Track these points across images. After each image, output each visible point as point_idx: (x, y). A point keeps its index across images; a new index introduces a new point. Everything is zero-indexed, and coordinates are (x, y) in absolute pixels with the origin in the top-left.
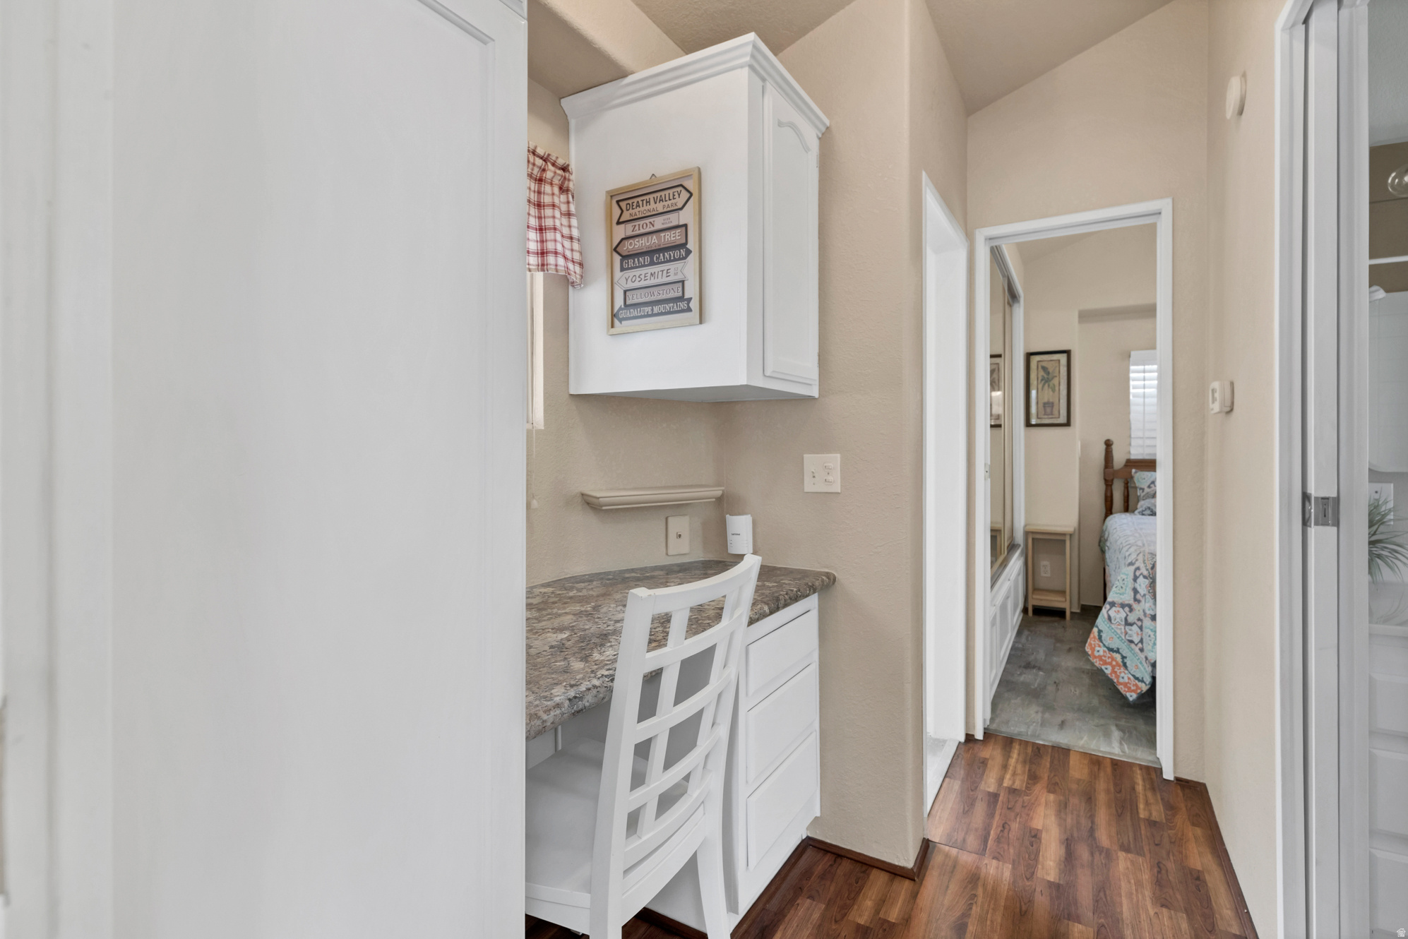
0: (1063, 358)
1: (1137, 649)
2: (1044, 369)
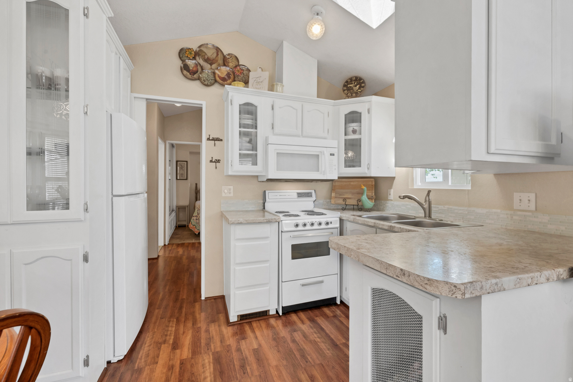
0: (186, 163)
1: (198, 224)
2: (181, 165)
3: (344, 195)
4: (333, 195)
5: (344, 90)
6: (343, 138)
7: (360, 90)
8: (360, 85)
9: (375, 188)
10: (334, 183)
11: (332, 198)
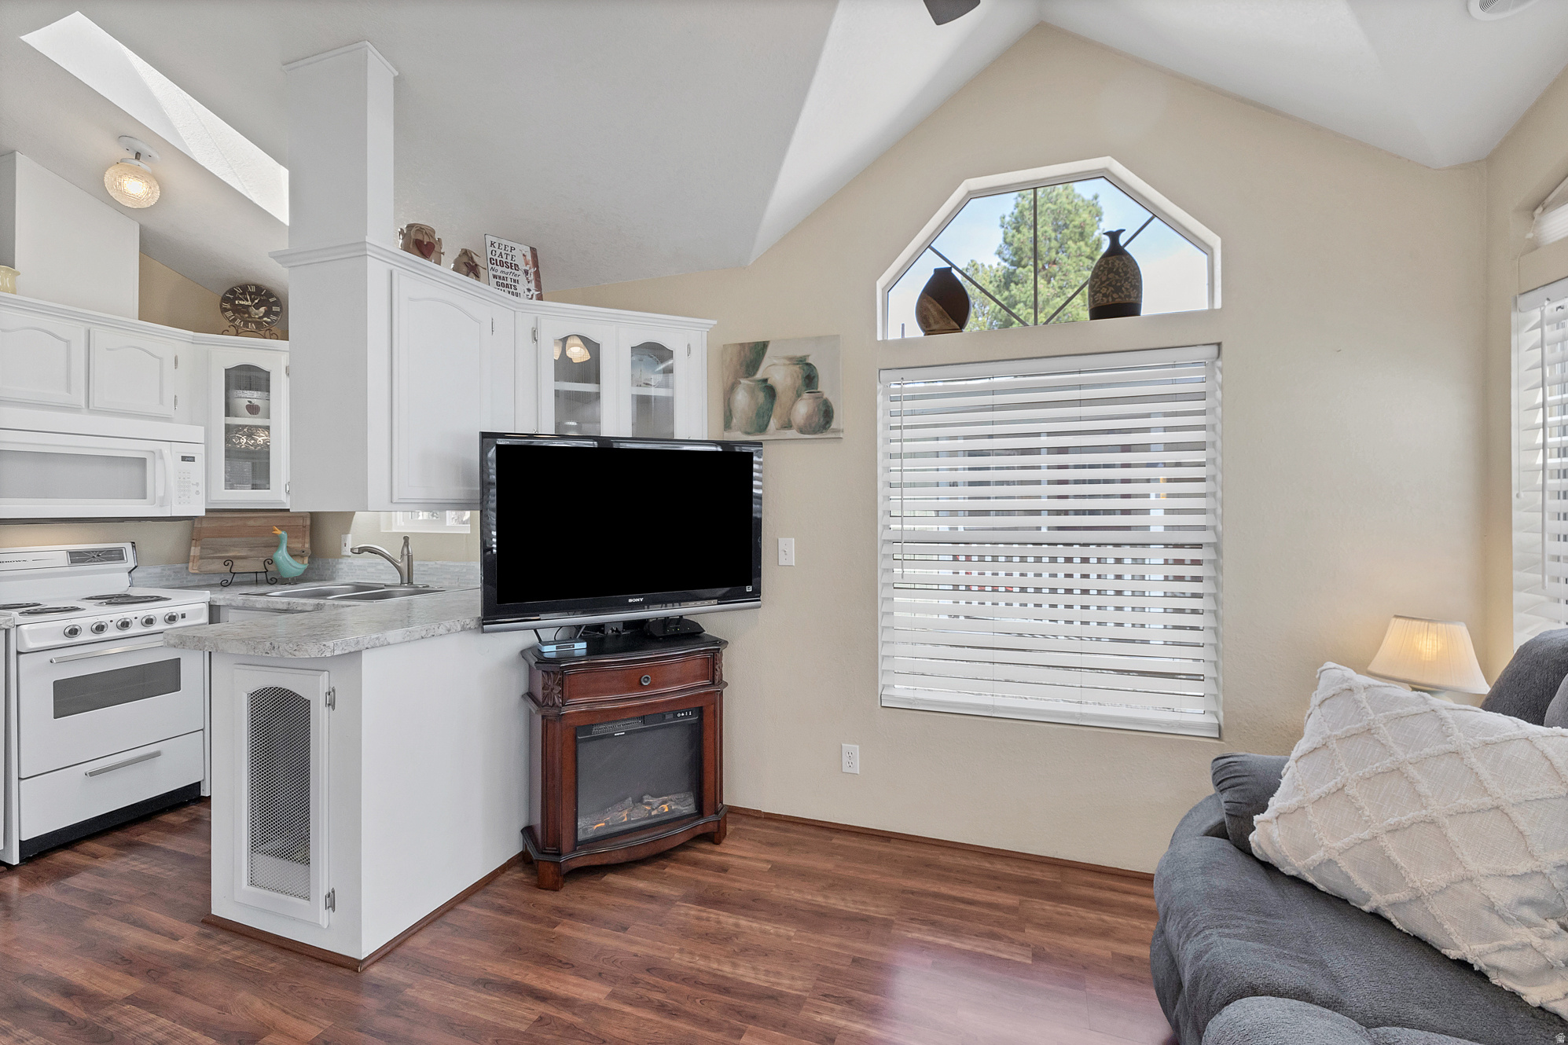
3: (227, 551)
4: (195, 551)
5: (223, 310)
6: (220, 420)
7: (269, 320)
8: (268, 307)
9: (311, 534)
10: (196, 523)
11: (191, 558)
